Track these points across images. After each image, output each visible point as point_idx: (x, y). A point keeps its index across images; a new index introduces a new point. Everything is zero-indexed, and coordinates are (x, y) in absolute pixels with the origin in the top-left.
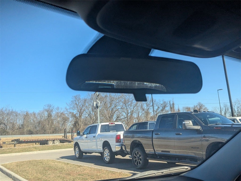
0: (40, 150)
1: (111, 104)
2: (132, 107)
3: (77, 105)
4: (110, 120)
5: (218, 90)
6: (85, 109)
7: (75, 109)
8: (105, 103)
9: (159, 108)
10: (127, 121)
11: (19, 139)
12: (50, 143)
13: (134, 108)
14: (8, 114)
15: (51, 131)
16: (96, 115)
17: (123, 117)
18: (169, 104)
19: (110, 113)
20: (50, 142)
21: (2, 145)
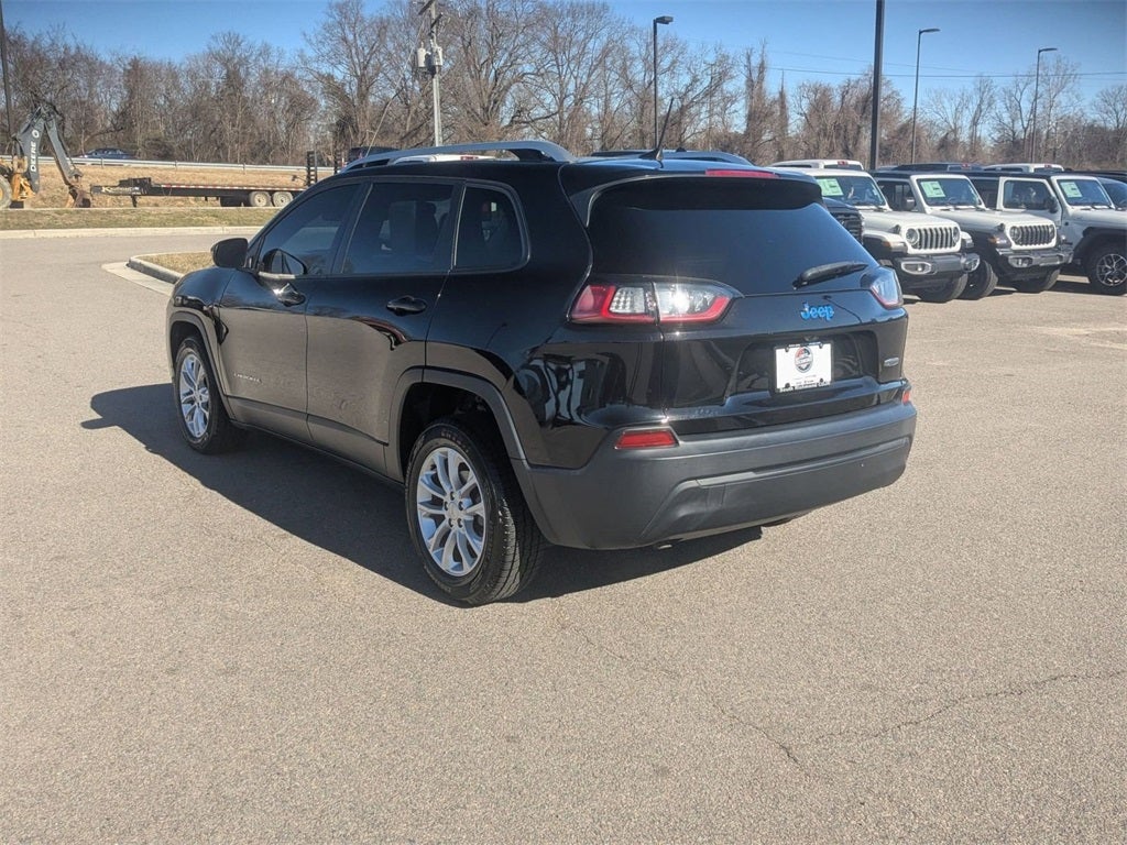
0: (231, 224)
1: (492, 50)
2: (583, 72)
3: (349, 48)
4: (486, 121)
5: (921, 32)
6: (381, 65)
7: (340, 63)
8: (466, 44)
9: (695, 80)
10: (560, 130)
11: (150, 179)
12: (257, 202)
13: (589, 75)
14: (62, 64)
15: (246, 148)
16: (427, 96)
17: (542, 112)
18: (742, 68)
19: (489, 91)
20: (257, 197)
21: (88, 197)
